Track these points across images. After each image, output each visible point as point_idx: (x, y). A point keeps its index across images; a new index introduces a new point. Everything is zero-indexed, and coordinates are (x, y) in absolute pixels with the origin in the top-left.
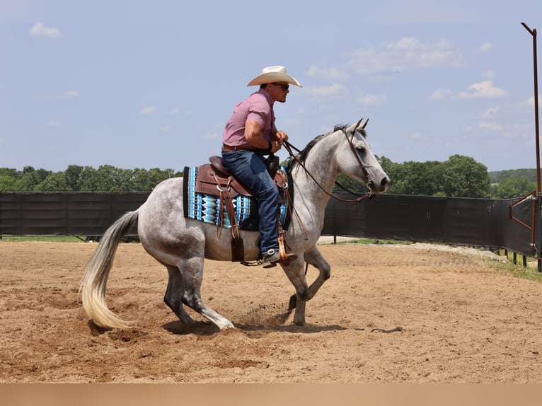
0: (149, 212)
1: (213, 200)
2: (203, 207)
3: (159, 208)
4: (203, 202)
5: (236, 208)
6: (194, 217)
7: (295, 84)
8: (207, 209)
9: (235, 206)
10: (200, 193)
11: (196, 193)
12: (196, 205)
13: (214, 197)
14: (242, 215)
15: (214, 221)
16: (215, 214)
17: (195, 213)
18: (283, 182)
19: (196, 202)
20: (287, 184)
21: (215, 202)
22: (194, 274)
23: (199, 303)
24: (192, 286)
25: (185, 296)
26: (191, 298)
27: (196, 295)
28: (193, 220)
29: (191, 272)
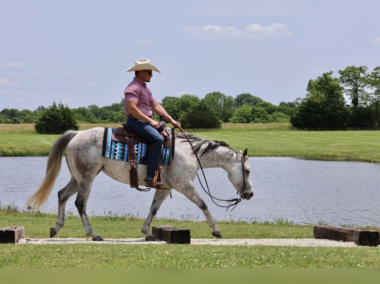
0: (81, 137)
1: (122, 144)
2: (115, 150)
3: (87, 138)
4: (116, 147)
5: (137, 154)
6: (109, 156)
7: (157, 71)
8: (118, 151)
9: (136, 152)
10: (114, 141)
11: (112, 141)
12: (111, 148)
13: (124, 143)
14: (141, 154)
15: (122, 158)
16: (123, 154)
17: (110, 154)
18: (168, 135)
19: (111, 146)
20: (171, 136)
21: (124, 146)
22: (85, 190)
23: (84, 210)
24: (83, 197)
25: (78, 201)
26: (81, 204)
27: (84, 204)
28: (108, 158)
29: (83, 188)
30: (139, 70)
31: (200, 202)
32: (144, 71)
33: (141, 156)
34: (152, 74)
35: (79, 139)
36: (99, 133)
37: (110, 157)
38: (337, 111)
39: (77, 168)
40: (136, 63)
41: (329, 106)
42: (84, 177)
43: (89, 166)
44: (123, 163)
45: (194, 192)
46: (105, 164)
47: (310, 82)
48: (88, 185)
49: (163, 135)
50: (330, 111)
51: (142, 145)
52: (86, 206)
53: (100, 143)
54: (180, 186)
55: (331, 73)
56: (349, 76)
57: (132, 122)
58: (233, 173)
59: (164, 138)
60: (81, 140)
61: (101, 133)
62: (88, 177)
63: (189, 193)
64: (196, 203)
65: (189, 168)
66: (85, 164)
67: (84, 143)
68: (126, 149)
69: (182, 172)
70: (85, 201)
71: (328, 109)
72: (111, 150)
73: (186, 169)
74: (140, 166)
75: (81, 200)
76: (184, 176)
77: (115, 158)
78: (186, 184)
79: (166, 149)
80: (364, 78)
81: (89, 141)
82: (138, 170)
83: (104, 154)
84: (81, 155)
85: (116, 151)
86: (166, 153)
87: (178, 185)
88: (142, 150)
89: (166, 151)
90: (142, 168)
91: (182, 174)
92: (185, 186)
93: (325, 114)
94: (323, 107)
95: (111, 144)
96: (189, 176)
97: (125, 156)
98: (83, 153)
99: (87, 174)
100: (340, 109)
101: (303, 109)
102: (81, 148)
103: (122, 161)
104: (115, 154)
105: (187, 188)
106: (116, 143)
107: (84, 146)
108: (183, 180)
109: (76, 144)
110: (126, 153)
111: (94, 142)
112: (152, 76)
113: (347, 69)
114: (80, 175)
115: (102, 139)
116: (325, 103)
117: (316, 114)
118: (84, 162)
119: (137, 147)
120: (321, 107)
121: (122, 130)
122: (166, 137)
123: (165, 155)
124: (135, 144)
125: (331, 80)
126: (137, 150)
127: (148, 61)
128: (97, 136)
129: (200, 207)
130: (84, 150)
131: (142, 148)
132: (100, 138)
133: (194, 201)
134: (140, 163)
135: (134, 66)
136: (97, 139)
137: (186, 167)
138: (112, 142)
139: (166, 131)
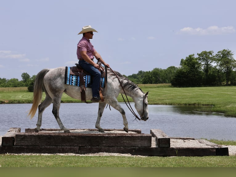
4: (73, 78)
7: (96, 31)
8: (74, 80)
12: (70, 79)
13: (77, 76)
14: (88, 82)
15: (76, 85)
16: (77, 82)
17: (69, 82)
18: (103, 70)
19: (70, 78)
20: (105, 70)
21: (77, 78)
22: (57, 104)
23: (58, 115)
24: (56, 108)
25: (54, 111)
26: (55, 112)
27: (57, 112)
28: (68, 85)
29: (56, 102)
30: (85, 32)
31: (121, 110)
32: (88, 32)
33: (87, 83)
34: (93, 33)
35: (51, 73)
36: (62, 70)
37: (69, 84)
38: (196, 76)
39: (51, 91)
40: (83, 28)
41: (191, 74)
42: (55, 96)
43: (57, 89)
44: (77, 88)
45: (117, 104)
46: (67, 88)
47: (182, 60)
48: (58, 100)
49: (100, 70)
50: (192, 76)
51: (88, 76)
52: (58, 113)
53: (63, 76)
54: (109, 100)
55: (193, 55)
56: (203, 57)
57: (82, 63)
58: (137, 104)
59: (101, 72)
60: (52, 74)
61: (63, 70)
62: (58, 96)
63: (114, 105)
64: (119, 110)
65: (114, 90)
66: (55, 88)
67: (53, 76)
68: (79, 79)
69: (110, 92)
70: (58, 110)
71: (191, 75)
72: (70, 80)
73: (113, 91)
74: (87, 89)
75: (55, 109)
76: (112, 95)
77: (72, 85)
78: (112, 99)
79: (102, 78)
80: (211, 58)
81: (57, 75)
82: (86, 92)
83: (65, 83)
84: (52, 83)
85: (72, 80)
86: (102, 81)
87: (107, 100)
88: (88, 80)
89: (102, 80)
90: (88, 90)
91: (110, 93)
92: (112, 101)
93: (188, 78)
94: (188, 74)
95: (70, 77)
96: (114, 95)
97: (78, 84)
98: (53, 82)
99: (57, 94)
100: (197, 75)
101: (176, 75)
102: (52, 79)
103: (77, 87)
104: (72, 83)
105: (113, 102)
106: (73, 76)
107: (54, 78)
108: (110, 97)
109: (49, 76)
110: (79, 81)
111: (60, 75)
112: (93, 35)
113: (202, 52)
114: (53, 95)
115: (64, 74)
116: (189, 72)
117: (183, 78)
118: (54, 87)
119: (85, 78)
120: (186, 74)
121: (76, 68)
122: (102, 71)
123: (102, 82)
124: (84, 76)
125: (193, 59)
126: (85, 80)
127: (90, 27)
128: (61, 72)
129: (121, 113)
130: (54, 80)
131: (88, 78)
132: (63, 73)
133: (117, 109)
134: (87, 87)
135: (82, 30)
136: (61, 73)
137: (113, 90)
138: (70, 75)
139: (102, 67)
